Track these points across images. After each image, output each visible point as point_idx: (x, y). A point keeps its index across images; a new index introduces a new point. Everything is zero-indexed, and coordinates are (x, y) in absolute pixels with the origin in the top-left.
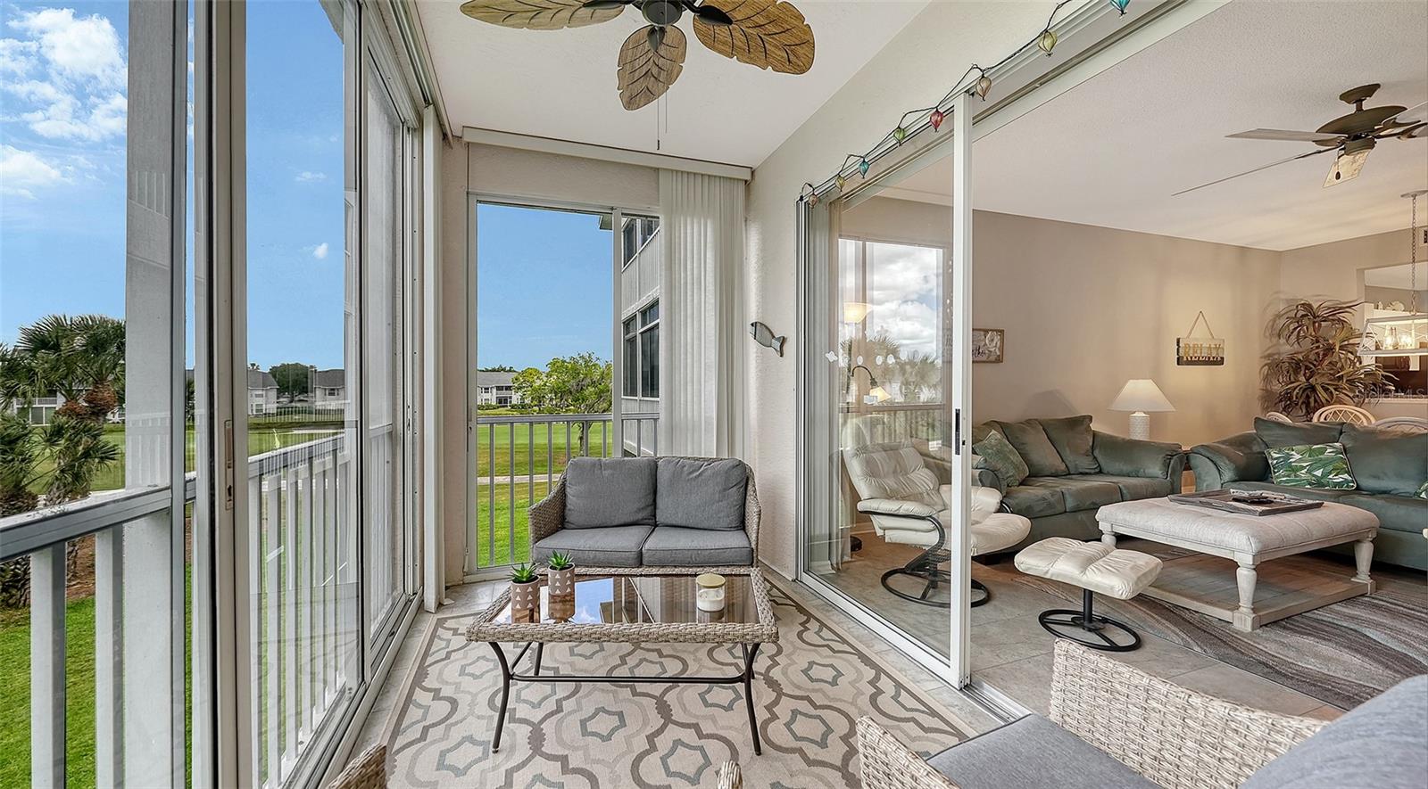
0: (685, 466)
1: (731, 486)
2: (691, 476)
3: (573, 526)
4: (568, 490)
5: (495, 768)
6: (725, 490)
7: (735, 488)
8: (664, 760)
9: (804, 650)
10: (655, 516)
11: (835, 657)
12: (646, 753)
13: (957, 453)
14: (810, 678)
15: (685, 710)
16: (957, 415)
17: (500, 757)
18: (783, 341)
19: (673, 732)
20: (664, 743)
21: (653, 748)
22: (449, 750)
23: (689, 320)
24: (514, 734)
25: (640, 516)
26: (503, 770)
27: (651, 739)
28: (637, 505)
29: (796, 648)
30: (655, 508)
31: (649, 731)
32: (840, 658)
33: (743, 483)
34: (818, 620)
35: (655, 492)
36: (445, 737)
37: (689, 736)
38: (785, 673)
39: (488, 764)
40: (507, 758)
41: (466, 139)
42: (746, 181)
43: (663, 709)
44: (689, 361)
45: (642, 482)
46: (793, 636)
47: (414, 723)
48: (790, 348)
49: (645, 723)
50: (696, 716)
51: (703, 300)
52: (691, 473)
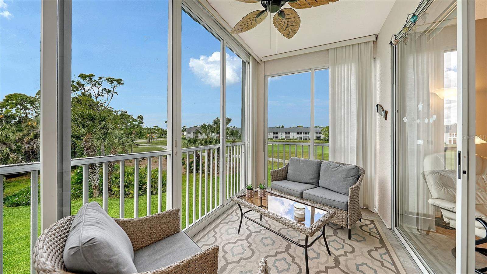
0: (331, 165)
1: (349, 176)
2: (333, 170)
3: (289, 180)
4: (289, 167)
5: (236, 237)
6: (346, 178)
7: (351, 178)
8: (275, 261)
9: (367, 258)
10: (319, 182)
11: (380, 268)
12: (272, 256)
13: (460, 178)
14: (358, 269)
15: (295, 251)
16: (459, 154)
17: (239, 235)
18: (386, 113)
19: (285, 255)
20: (279, 256)
21: (275, 255)
22: (230, 228)
23: (342, 107)
24: (245, 232)
25: (311, 181)
26: (237, 239)
27: (277, 253)
28: (310, 177)
29: (362, 254)
30: (319, 180)
31: (278, 251)
32: (384, 270)
33: (357, 176)
34: (387, 249)
35: (319, 174)
36: (232, 225)
37: (289, 259)
38: (346, 261)
39: (235, 236)
40: (240, 237)
41: (263, 60)
42: (374, 41)
43: (288, 248)
44: (343, 123)
45: (314, 169)
46: (365, 250)
47: (229, 219)
48: (389, 116)
49: (279, 248)
50: (297, 255)
51: (349, 98)
52: (333, 168)
